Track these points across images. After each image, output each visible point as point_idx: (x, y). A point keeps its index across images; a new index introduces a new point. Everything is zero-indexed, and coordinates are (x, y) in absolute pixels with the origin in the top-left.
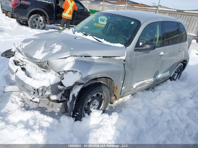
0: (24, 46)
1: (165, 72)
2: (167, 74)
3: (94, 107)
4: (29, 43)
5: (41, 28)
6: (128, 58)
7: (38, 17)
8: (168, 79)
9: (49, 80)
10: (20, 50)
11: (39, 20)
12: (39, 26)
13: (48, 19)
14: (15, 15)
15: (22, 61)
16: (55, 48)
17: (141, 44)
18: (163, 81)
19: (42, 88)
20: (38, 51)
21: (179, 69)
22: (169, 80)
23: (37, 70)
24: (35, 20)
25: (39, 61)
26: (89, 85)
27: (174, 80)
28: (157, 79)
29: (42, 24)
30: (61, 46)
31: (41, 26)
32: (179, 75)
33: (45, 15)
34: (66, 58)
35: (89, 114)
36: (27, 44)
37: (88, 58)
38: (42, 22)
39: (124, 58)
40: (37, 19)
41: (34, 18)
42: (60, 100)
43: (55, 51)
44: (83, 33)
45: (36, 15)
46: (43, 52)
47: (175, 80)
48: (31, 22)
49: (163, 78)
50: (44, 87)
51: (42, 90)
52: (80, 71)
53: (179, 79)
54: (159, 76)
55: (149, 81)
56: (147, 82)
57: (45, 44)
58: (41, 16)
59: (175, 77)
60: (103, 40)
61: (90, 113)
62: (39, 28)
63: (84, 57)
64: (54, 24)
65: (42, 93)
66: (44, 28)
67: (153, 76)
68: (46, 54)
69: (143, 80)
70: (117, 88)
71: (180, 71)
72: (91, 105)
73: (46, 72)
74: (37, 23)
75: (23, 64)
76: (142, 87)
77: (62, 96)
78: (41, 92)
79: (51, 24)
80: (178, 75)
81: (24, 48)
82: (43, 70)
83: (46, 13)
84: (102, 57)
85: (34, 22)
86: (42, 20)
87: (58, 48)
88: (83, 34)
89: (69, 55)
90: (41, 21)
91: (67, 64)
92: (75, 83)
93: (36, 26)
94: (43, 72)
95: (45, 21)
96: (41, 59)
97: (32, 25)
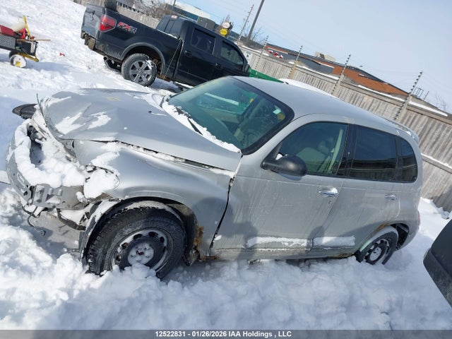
0: (50, 103)
1: (343, 236)
2: (350, 241)
3: (139, 258)
4: (63, 99)
5: (143, 83)
6: (242, 179)
7: (144, 60)
8: (352, 255)
9: (63, 177)
10: (44, 108)
11: (144, 66)
12: (141, 78)
13: (162, 68)
14: (100, 47)
15: (43, 131)
16: (97, 119)
17: (279, 156)
18: (336, 256)
19: (43, 187)
20: (68, 117)
21: (385, 240)
22: (354, 258)
23: (58, 154)
24: (136, 64)
25: (61, 136)
26: (136, 208)
27: (368, 260)
28: (315, 244)
29: (148, 76)
30: (110, 119)
31: (144, 79)
32: (385, 255)
33: (160, 60)
34: (106, 142)
35: (122, 268)
36: (58, 100)
37: (150, 153)
38: (148, 72)
39: (232, 175)
40: (141, 64)
41: (136, 59)
42: (78, 223)
43: (95, 124)
44: (178, 107)
45: (141, 55)
46: (76, 122)
47: (373, 263)
48: (127, 68)
49: (334, 248)
50: (48, 186)
51: (42, 191)
52: (118, 174)
53: (384, 263)
54: (326, 240)
55: (292, 242)
56: (287, 244)
57: (85, 108)
58: (152, 58)
59: (373, 257)
60: (205, 129)
61: (126, 268)
62: (140, 81)
63: (143, 150)
64: (174, 81)
65: (41, 196)
66: (149, 85)
67: (307, 235)
68: (78, 126)
69: (277, 237)
70: (201, 233)
71: (388, 245)
72: (133, 252)
73: (70, 161)
74: (139, 71)
75: (43, 137)
76: (271, 250)
77: (86, 217)
78: (39, 195)
79: (168, 79)
80: (382, 255)
81: (49, 106)
82: (69, 156)
83: (162, 55)
84: (184, 161)
85: (134, 68)
86: (150, 67)
87: (103, 119)
88: (176, 110)
89: (112, 139)
90: (147, 68)
91: (102, 154)
92: (103, 194)
93: (135, 76)
94: (65, 159)
95: (157, 71)
96: (65, 133)
97: (128, 73)
